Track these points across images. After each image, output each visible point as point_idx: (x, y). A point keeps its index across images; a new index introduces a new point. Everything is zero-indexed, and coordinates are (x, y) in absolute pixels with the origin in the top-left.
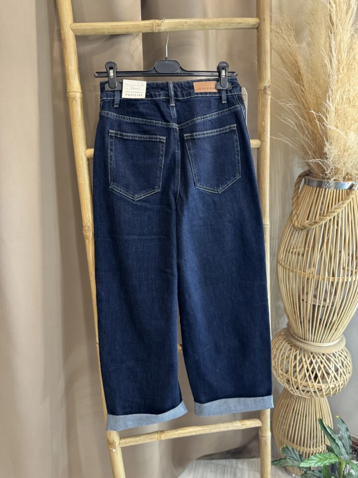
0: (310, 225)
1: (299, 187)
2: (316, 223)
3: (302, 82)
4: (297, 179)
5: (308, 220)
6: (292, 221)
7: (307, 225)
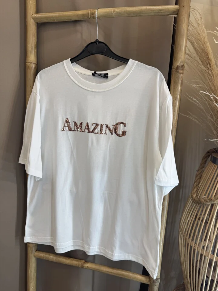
0: (205, 200)
1: (206, 161)
2: (211, 200)
3: (210, 67)
4: (205, 154)
5: (205, 195)
6: (192, 192)
7: (203, 201)
